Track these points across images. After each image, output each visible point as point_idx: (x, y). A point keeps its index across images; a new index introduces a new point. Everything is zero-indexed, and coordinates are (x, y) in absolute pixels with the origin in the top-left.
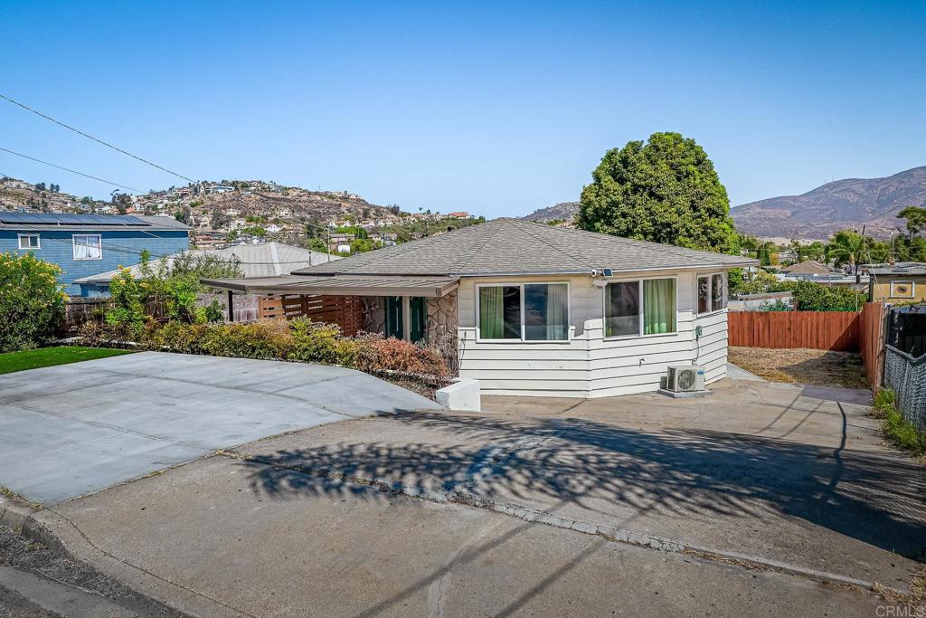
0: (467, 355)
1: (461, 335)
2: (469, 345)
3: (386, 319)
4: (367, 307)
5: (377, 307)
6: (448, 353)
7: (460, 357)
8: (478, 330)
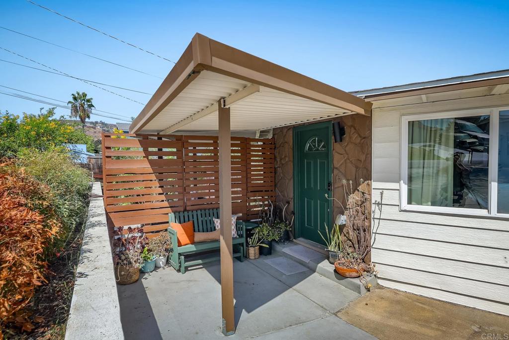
0: (384, 227)
1: (375, 196)
2: (388, 213)
3: (294, 175)
4: (278, 160)
5: (287, 159)
6: (359, 222)
7: (374, 229)
8: (405, 188)
